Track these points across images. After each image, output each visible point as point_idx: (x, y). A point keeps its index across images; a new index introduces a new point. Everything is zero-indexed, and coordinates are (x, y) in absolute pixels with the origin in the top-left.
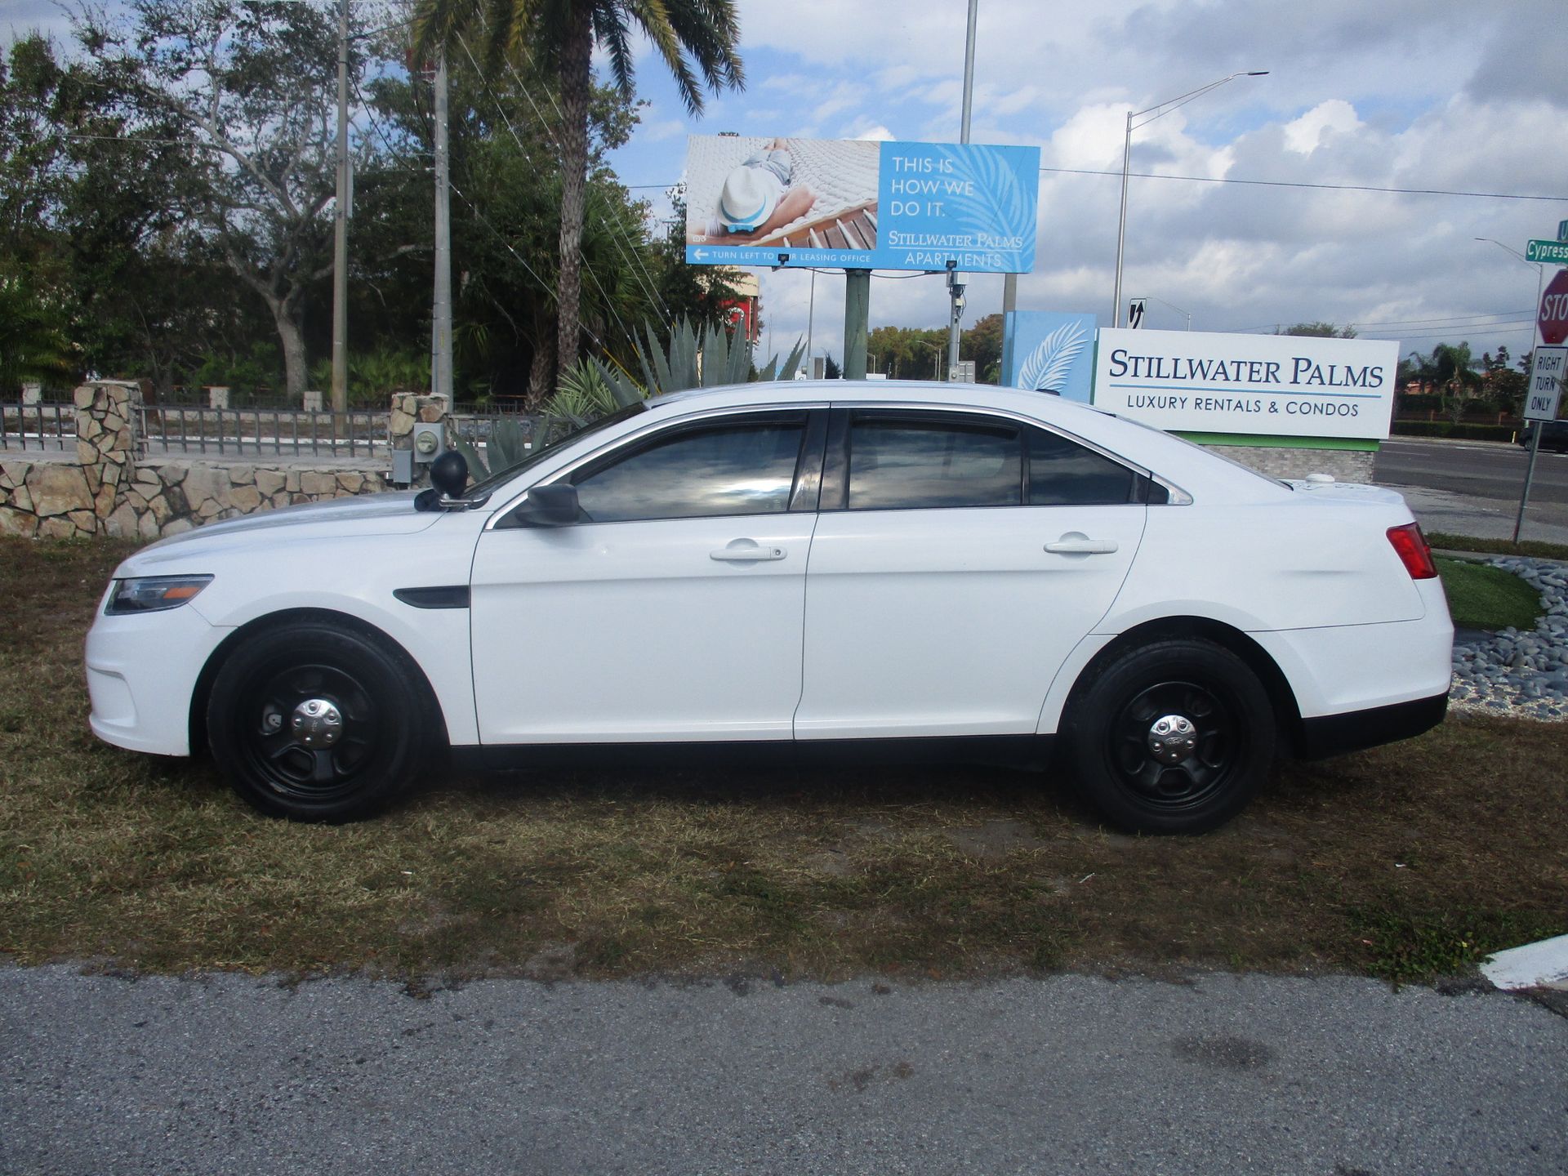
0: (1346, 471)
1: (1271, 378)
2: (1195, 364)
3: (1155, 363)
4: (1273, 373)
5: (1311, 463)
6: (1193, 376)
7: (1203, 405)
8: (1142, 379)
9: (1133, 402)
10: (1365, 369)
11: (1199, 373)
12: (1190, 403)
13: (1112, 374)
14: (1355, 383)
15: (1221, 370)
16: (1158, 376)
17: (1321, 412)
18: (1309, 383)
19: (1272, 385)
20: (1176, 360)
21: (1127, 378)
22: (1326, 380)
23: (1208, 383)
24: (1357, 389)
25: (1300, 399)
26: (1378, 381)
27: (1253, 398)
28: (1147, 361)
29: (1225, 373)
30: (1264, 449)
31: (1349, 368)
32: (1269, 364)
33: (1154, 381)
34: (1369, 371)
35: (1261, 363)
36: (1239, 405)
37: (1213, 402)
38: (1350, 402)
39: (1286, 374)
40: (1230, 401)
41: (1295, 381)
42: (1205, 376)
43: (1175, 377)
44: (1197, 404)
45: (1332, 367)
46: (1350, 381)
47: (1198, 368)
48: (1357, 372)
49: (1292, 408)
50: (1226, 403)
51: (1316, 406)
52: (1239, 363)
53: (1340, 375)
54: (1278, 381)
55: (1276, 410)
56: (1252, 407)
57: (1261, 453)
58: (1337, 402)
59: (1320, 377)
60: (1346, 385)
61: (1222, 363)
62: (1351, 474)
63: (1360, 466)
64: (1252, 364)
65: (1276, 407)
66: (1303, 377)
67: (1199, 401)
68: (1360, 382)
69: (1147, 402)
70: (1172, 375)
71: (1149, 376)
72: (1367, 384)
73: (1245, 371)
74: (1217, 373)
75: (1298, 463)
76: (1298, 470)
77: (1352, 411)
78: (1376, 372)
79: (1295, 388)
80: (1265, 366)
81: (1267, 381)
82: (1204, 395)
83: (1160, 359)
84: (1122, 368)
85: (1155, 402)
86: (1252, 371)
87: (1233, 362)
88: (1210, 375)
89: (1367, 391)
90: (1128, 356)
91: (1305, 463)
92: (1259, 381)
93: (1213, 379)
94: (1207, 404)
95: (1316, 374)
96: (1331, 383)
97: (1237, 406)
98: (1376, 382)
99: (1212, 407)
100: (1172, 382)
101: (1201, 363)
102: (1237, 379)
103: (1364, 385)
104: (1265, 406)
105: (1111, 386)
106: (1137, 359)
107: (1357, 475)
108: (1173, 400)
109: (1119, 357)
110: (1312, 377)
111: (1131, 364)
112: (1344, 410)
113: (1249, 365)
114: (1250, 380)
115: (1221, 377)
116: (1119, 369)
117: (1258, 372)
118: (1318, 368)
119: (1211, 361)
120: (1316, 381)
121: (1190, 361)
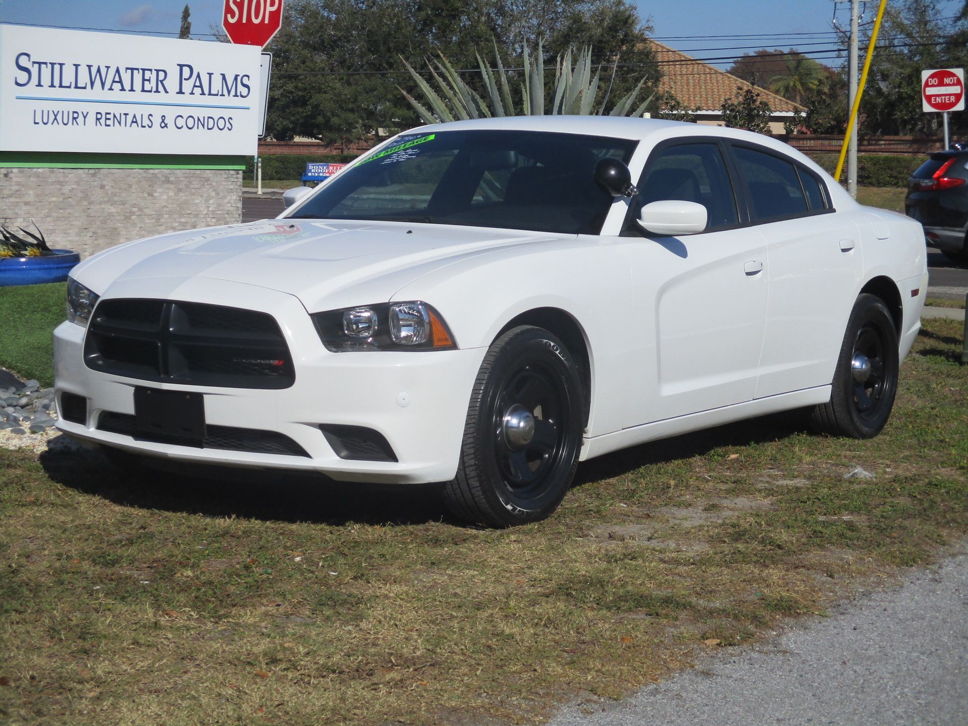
0: (221, 195)
1: (161, 88)
2: (94, 70)
3: (57, 67)
4: (162, 82)
5: (192, 186)
6: (92, 84)
7: (102, 121)
8: (46, 92)
9: (38, 120)
10: (236, 77)
11: (98, 83)
12: (91, 118)
13: (17, 84)
14: (229, 92)
15: (117, 79)
16: (61, 86)
17: (203, 126)
18: (192, 93)
19: (161, 97)
20: (77, 66)
21: (31, 90)
22: (206, 91)
23: (106, 95)
24: (229, 100)
25: (185, 112)
26: (247, 89)
27: (146, 110)
28: (49, 66)
29: (120, 82)
30: (151, 171)
31: (223, 75)
32: (158, 71)
33: (58, 92)
34: (239, 78)
35: (150, 70)
36: (134, 121)
37: (111, 116)
38: (226, 114)
39: (172, 83)
40: (126, 114)
41: (181, 92)
42: (103, 84)
43: (76, 87)
44: (98, 119)
45: (210, 74)
46: (225, 92)
47: (97, 76)
48: (230, 80)
49: (180, 122)
50: (123, 117)
51: (199, 119)
52: (132, 69)
53: (217, 85)
54: (167, 92)
55: (166, 126)
56: (146, 122)
57: (150, 176)
58: (216, 113)
59: (201, 86)
60: (223, 95)
61: (118, 71)
62: (225, 197)
63: (232, 187)
64: (144, 70)
65: (166, 122)
66: (187, 86)
67: (99, 116)
68: (233, 93)
69: (52, 117)
70: (73, 85)
71: (52, 86)
72: (238, 94)
73: (138, 77)
74: (114, 81)
75: (181, 186)
76: (181, 194)
77: (228, 125)
78: (245, 81)
79: (180, 99)
80: (154, 73)
81: (157, 91)
82: (104, 108)
83: (61, 65)
84: (26, 74)
85: (59, 117)
86: (144, 80)
87: (127, 69)
88: (107, 86)
89: (238, 102)
90: (33, 59)
91: (187, 186)
92: (150, 91)
93: (111, 89)
94: (107, 119)
95: (198, 84)
96: (210, 94)
97: (133, 122)
98: (244, 91)
99: (108, 122)
100: (73, 93)
101: (99, 71)
102: (132, 90)
103: (236, 95)
104: (157, 120)
105: (18, 98)
106: (40, 64)
107: (229, 198)
108: (76, 115)
109: (24, 61)
110: (195, 86)
111: (34, 70)
112: (221, 123)
113: (141, 71)
114: (143, 90)
115: (117, 86)
116: (23, 77)
117: (149, 80)
118: (198, 76)
119: (108, 67)
120: (198, 91)
121: (89, 67)
